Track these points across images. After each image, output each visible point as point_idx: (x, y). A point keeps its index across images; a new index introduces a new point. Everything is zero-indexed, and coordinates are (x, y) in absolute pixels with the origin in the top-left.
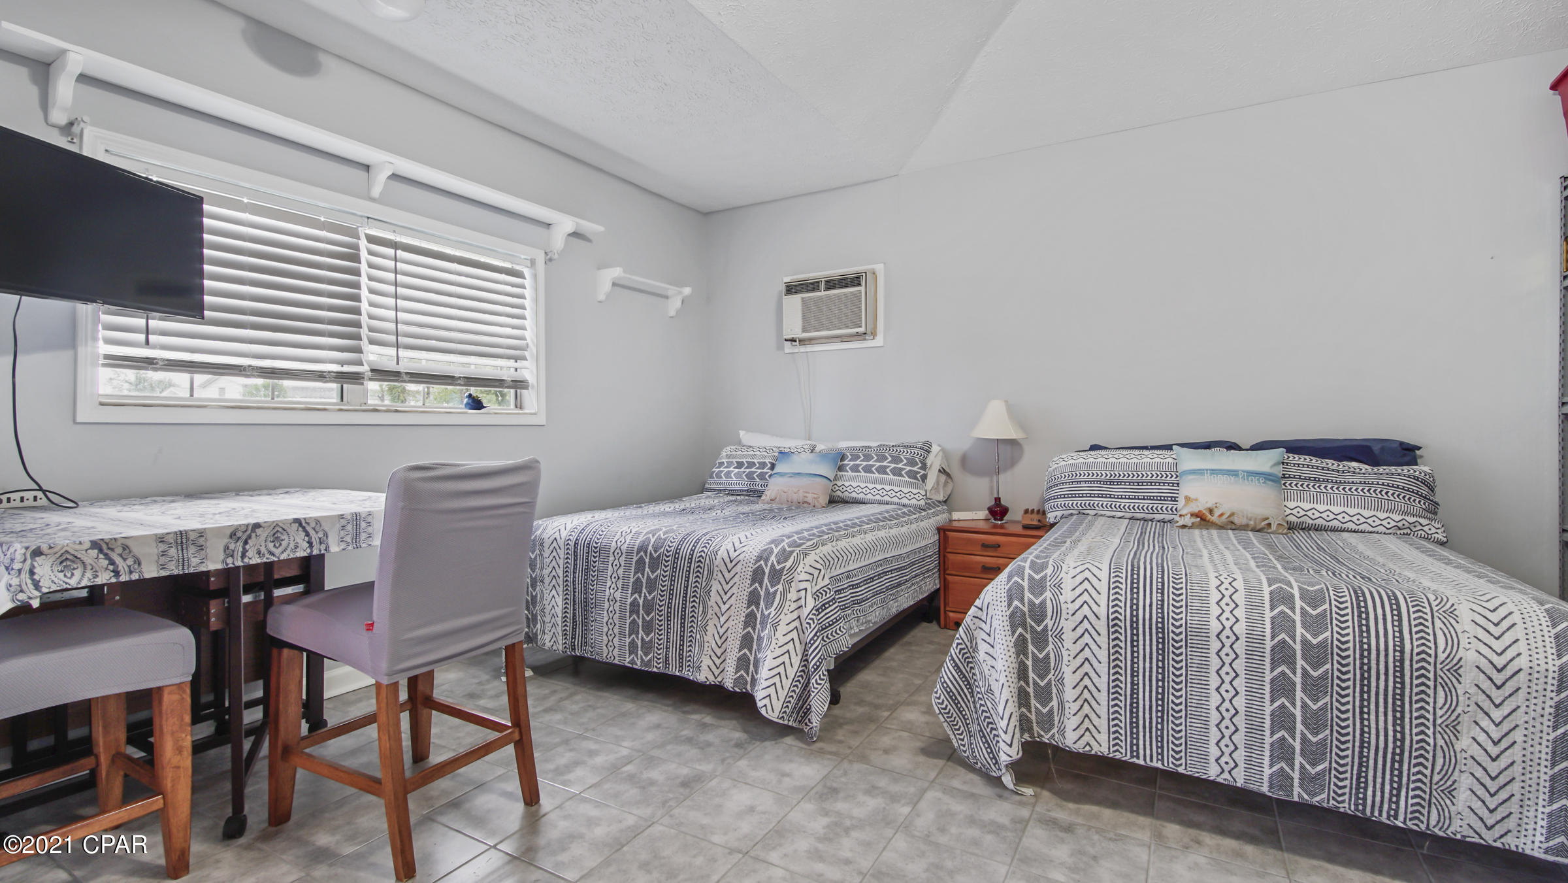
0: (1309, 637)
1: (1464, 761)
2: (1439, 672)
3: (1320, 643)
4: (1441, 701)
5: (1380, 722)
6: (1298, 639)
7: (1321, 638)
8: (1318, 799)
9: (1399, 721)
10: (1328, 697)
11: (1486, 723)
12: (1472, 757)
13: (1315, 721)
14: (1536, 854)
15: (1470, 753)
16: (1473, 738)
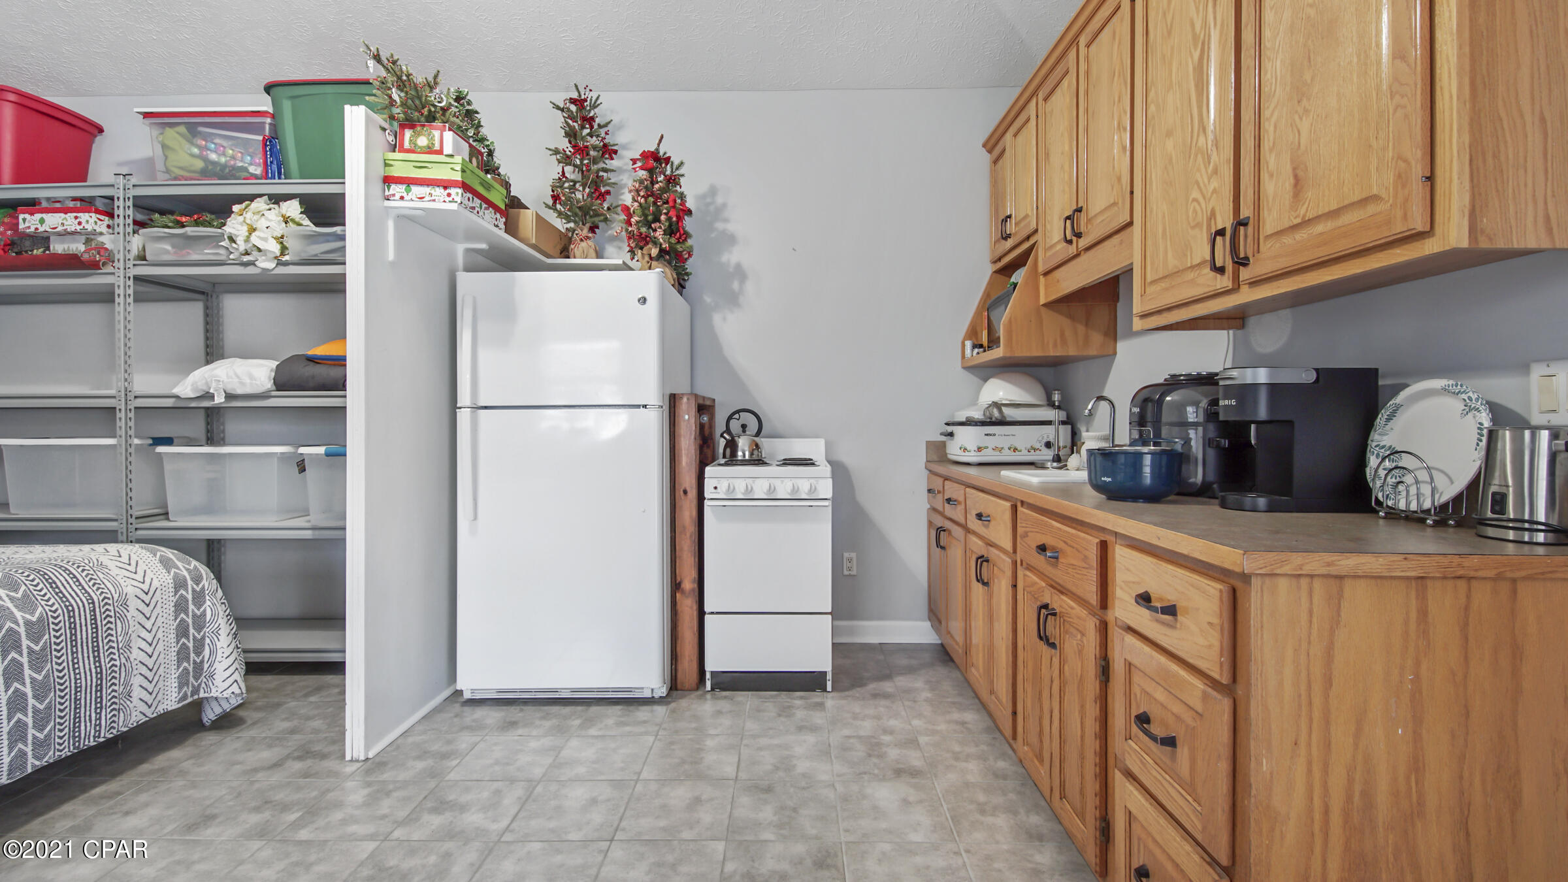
0: (28, 616)
1: (136, 667)
2: (117, 609)
3: (39, 619)
4: (119, 630)
5: (87, 664)
6: (21, 622)
7: (37, 615)
8: (45, 760)
9: (97, 659)
10: (49, 664)
11: (144, 634)
12: (140, 662)
13: (41, 691)
14: (174, 708)
15: (138, 660)
16: (139, 648)
